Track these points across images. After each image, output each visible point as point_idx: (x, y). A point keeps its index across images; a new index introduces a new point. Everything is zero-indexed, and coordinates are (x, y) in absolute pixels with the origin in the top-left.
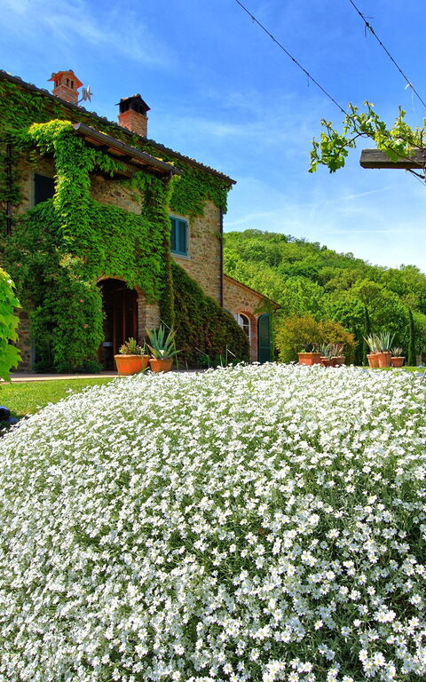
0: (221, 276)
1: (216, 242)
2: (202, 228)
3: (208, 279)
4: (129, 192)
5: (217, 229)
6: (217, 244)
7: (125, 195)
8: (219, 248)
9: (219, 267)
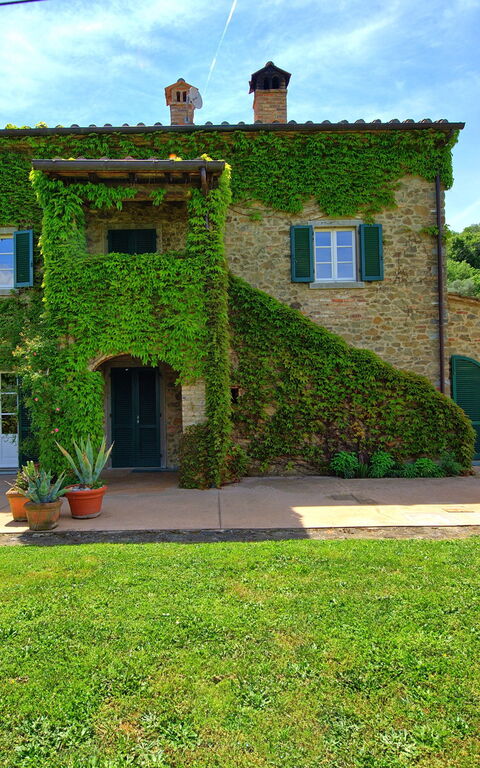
0: (440, 299)
1: (427, 243)
2: (392, 228)
3: (409, 311)
4: (244, 211)
5: (428, 220)
6: (429, 246)
7: (238, 217)
8: (435, 252)
9: (434, 285)
